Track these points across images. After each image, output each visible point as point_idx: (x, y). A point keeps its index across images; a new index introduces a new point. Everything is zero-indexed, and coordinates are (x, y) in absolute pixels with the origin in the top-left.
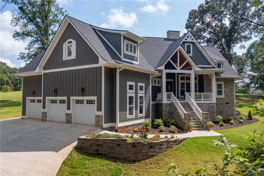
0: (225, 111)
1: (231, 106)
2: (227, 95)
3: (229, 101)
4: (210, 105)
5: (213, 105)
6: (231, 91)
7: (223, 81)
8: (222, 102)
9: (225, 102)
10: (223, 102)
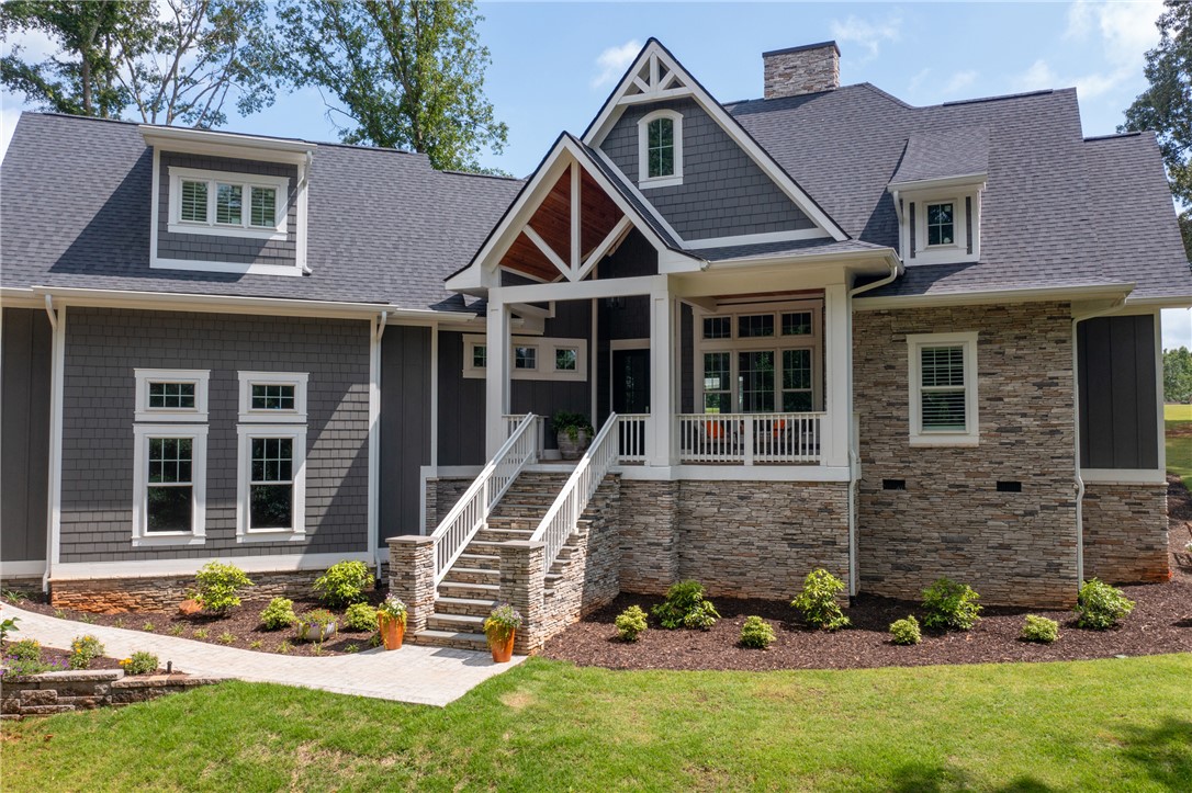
0: (991, 543)
1: (1043, 508)
2: (1002, 429)
3: (1019, 473)
4: (805, 495)
5: (828, 496)
6: (1039, 393)
7: (973, 327)
8: (961, 479)
9: (987, 475)
10: (968, 474)
